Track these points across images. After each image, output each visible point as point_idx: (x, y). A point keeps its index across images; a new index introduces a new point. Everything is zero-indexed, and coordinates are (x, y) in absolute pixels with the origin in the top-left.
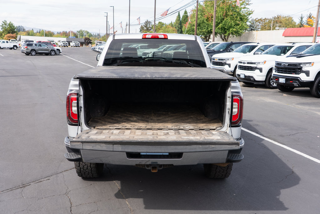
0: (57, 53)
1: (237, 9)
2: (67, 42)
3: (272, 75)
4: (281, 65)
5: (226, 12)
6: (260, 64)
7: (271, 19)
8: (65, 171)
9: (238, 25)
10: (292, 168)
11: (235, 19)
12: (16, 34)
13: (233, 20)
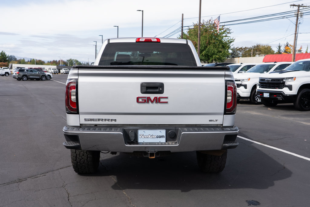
0: (48, 78)
1: (219, 38)
2: (57, 69)
3: (257, 91)
4: (264, 81)
5: (209, 40)
6: (245, 81)
7: (251, 48)
8: (61, 169)
9: (221, 52)
10: (283, 165)
11: (218, 46)
12: (7, 62)
13: (216, 48)
